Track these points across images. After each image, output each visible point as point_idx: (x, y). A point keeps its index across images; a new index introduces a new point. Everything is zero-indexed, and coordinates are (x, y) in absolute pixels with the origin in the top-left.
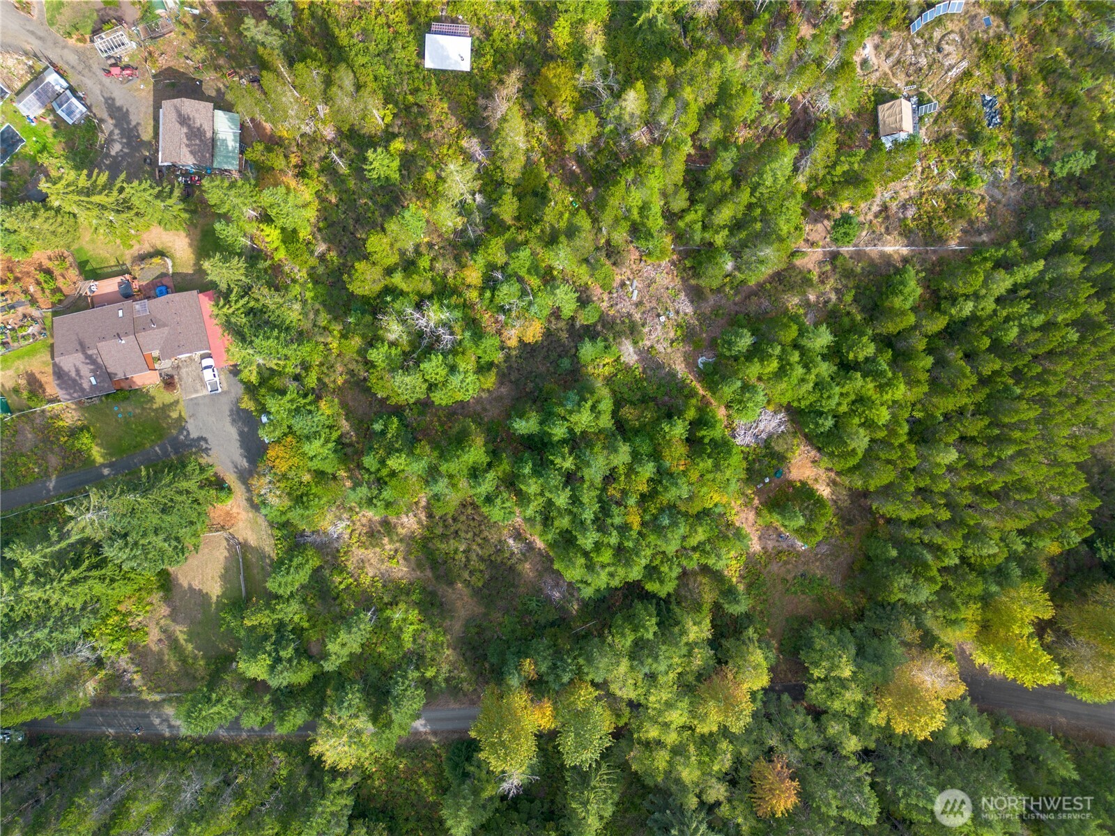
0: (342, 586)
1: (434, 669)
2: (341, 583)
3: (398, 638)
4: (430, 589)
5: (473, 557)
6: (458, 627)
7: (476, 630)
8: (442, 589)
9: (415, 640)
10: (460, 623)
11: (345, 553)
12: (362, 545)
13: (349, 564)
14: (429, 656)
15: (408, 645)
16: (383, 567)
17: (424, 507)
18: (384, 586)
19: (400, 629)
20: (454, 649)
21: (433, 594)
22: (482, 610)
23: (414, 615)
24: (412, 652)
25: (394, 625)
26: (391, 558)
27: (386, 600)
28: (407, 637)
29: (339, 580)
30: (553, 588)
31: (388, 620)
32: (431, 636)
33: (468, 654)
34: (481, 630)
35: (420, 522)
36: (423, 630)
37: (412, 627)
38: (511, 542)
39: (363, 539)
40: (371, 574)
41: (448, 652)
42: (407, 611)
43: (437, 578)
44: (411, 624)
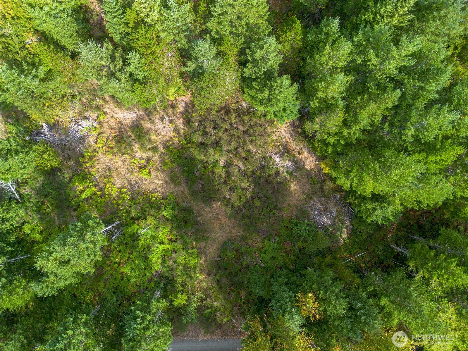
0: (84, 196)
1: (185, 297)
2: (82, 191)
3: (145, 258)
4: (184, 205)
5: (235, 171)
6: (213, 249)
7: (234, 254)
8: (197, 206)
9: (164, 261)
10: (215, 246)
11: (91, 158)
12: (110, 150)
13: (93, 171)
14: (179, 280)
15: (157, 267)
16: (133, 178)
17: (181, 113)
18: (132, 199)
19: (148, 248)
20: (208, 274)
21: (188, 210)
22: (241, 232)
23: (164, 233)
24: (160, 275)
25: (141, 242)
26: (142, 168)
27: (133, 214)
28: (155, 258)
29: (81, 188)
30: (320, 212)
31: (135, 237)
32: (182, 259)
33: (224, 281)
34: (239, 255)
35: (176, 130)
36: (174, 251)
37: (161, 247)
38: (277, 158)
39: (112, 144)
40: (118, 185)
41: (200, 277)
42: (156, 228)
43: (193, 193)
44: (161, 243)
